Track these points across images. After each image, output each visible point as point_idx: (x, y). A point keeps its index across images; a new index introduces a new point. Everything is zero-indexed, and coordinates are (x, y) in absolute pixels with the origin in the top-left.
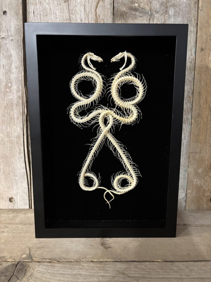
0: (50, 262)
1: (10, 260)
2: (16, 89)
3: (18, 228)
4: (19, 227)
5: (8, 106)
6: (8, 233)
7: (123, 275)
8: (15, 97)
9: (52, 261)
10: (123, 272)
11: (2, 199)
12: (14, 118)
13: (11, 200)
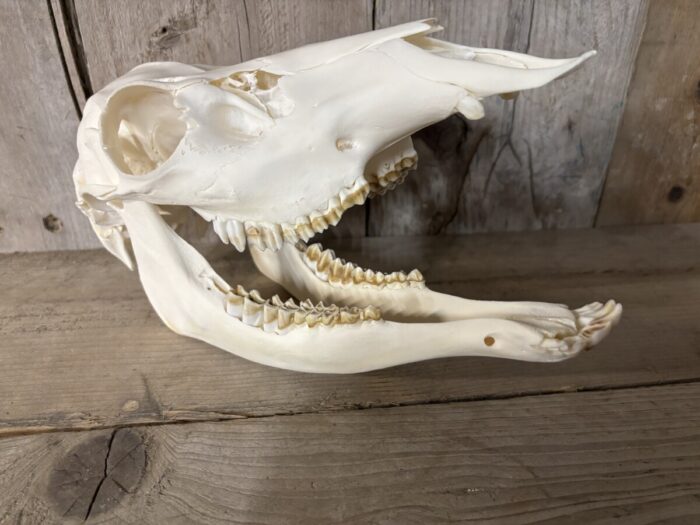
0: (221, 420)
1: (84, 424)
3: (93, 312)
4: (95, 309)
6: (60, 332)
7: (466, 446)
9: (226, 416)
10: (465, 435)
11: (20, 224)
13: (49, 223)
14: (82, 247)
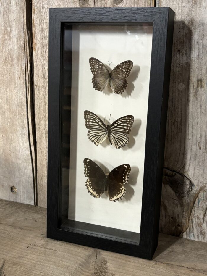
2: (17, 35)
4: (7, 229)
5: (7, 60)
8: (16, 47)
11: (3, 187)
12: (14, 78)
14: (22, 202)
